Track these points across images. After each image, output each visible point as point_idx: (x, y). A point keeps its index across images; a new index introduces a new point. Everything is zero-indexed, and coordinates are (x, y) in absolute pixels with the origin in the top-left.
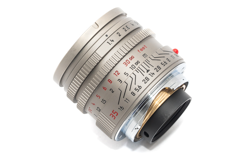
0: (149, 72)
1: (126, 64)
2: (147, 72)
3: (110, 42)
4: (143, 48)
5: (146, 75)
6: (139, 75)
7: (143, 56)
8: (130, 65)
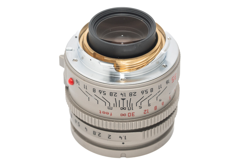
0: (124, 97)
1: (132, 114)
2: (125, 99)
3: (123, 138)
4: (104, 113)
5: (128, 98)
6: (134, 101)
7: (112, 109)
8: (131, 111)
